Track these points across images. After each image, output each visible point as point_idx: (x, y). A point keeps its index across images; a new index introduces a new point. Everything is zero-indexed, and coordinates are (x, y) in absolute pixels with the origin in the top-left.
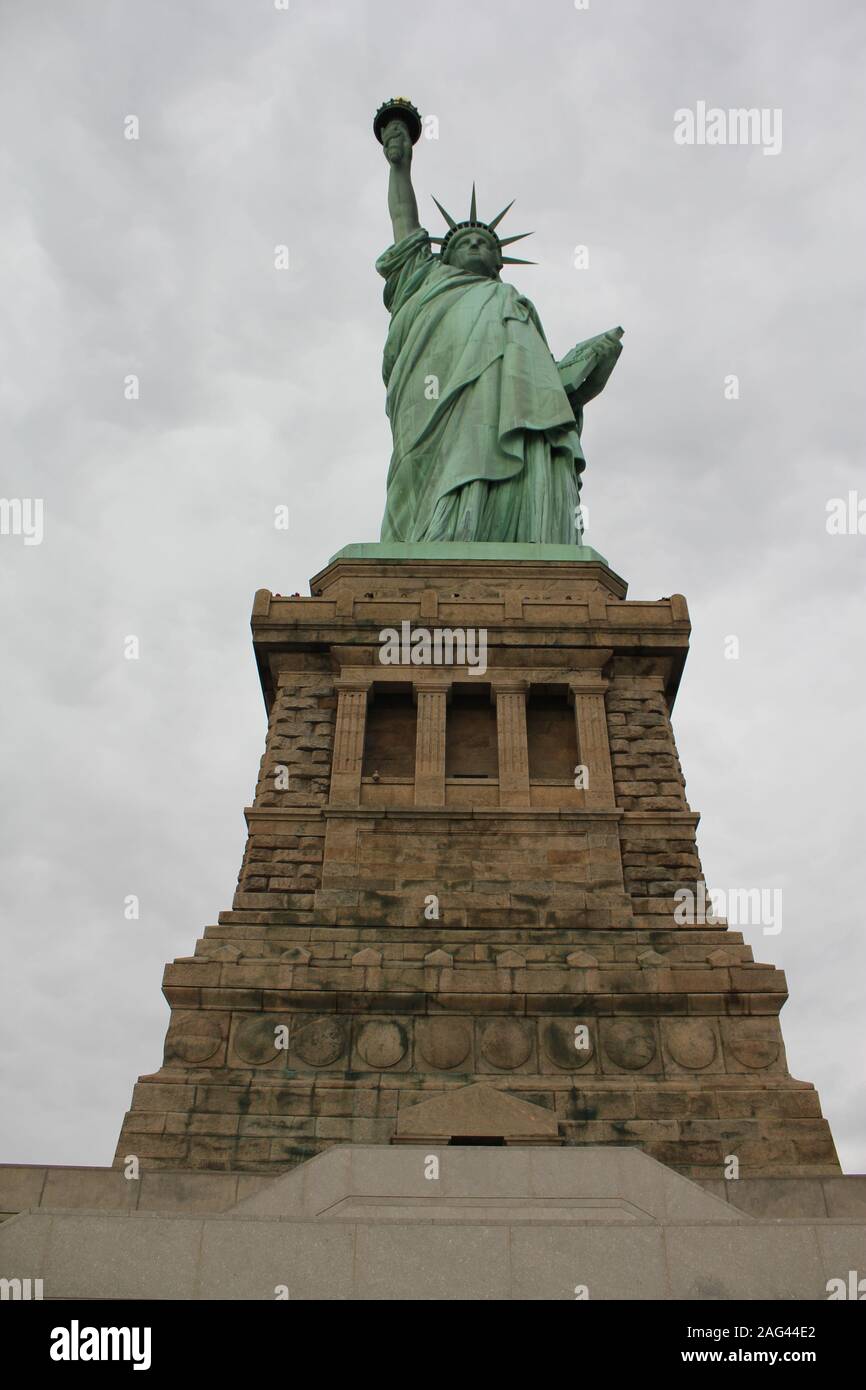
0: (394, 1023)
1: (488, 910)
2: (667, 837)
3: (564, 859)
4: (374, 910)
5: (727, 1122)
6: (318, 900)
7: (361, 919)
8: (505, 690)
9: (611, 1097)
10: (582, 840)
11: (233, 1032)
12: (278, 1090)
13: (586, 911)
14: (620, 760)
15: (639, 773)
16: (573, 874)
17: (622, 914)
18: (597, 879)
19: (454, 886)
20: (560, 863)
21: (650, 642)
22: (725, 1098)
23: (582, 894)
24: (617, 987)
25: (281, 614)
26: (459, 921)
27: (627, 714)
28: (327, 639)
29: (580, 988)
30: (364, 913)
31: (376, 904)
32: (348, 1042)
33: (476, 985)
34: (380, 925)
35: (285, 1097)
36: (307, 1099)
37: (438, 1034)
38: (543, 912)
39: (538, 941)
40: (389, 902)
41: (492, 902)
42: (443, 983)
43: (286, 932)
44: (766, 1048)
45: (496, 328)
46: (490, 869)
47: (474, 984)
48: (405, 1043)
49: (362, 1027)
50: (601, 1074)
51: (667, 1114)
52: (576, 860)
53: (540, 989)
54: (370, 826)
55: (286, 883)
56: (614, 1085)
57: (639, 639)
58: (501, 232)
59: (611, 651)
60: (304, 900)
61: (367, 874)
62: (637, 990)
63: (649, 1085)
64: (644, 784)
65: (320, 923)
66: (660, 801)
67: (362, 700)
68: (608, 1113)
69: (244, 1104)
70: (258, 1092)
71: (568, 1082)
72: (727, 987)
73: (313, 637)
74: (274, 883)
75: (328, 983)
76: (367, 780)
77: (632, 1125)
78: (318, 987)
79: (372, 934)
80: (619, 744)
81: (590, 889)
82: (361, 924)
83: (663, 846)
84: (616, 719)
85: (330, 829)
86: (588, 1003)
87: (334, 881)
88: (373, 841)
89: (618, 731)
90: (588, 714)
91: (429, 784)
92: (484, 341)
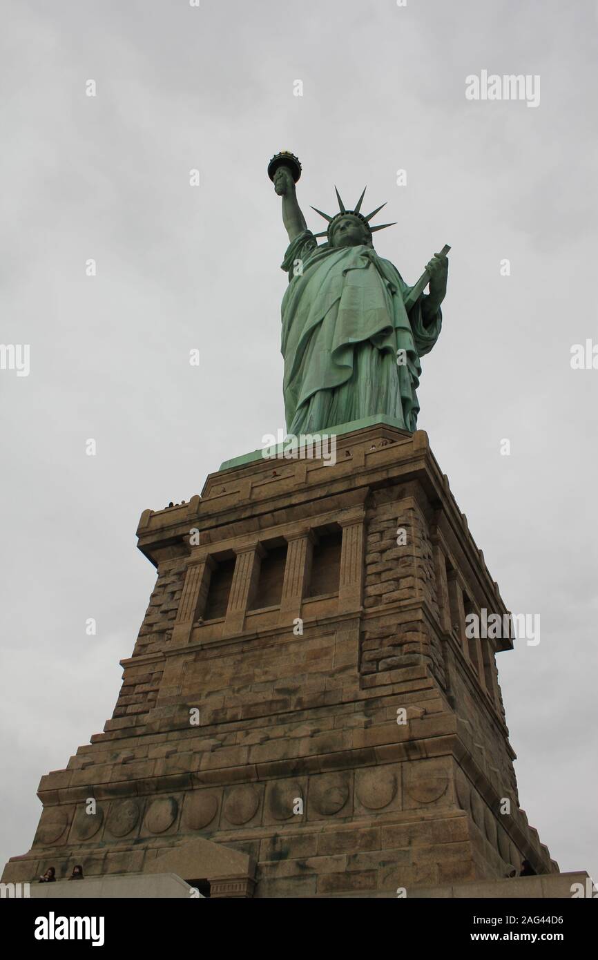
0: (170, 798)
1: (257, 704)
2: (399, 622)
3: (318, 655)
4: (183, 717)
5: (386, 852)
6: (150, 717)
7: (173, 725)
8: (294, 537)
9: (301, 839)
10: (333, 637)
11: (75, 818)
12: (86, 857)
13: (325, 692)
14: (370, 569)
15: (384, 576)
16: (324, 665)
17: (351, 690)
18: (338, 666)
19: (239, 690)
20: (315, 658)
21: (395, 473)
22: (389, 831)
23: (325, 679)
24: (322, 749)
25: (156, 523)
26: (236, 715)
27: (381, 532)
28: (180, 533)
29: (295, 754)
31: (185, 713)
32: (140, 817)
33: (224, 762)
35: (89, 862)
36: (101, 862)
37: (195, 803)
41: (260, 698)
42: (202, 765)
43: (124, 743)
44: (435, 784)
45: (339, 279)
46: (266, 673)
47: (223, 761)
48: (175, 812)
49: (151, 803)
51: (340, 850)
52: (326, 654)
53: (267, 759)
54: (192, 657)
55: (137, 708)
57: (387, 473)
58: (364, 212)
59: (367, 488)
60: (145, 718)
61: (186, 692)
62: (336, 749)
64: (386, 584)
65: (147, 733)
66: (396, 595)
67: (201, 569)
68: (296, 854)
69: (64, 870)
72: (406, 737)
73: (172, 534)
74: (130, 709)
75: (132, 774)
76: (197, 625)
77: (312, 861)
78: (125, 778)
79: (175, 735)
80: (371, 558)
81: (332, 675)
82: (171, 729)
83: (394, 630)
85: (168, 664)
86: (301, 765)
87: (165, 701)
88: (193, 668)
89: (373, 547)
90: (350, 539)
91: (234, 619)
92: (328, 291)
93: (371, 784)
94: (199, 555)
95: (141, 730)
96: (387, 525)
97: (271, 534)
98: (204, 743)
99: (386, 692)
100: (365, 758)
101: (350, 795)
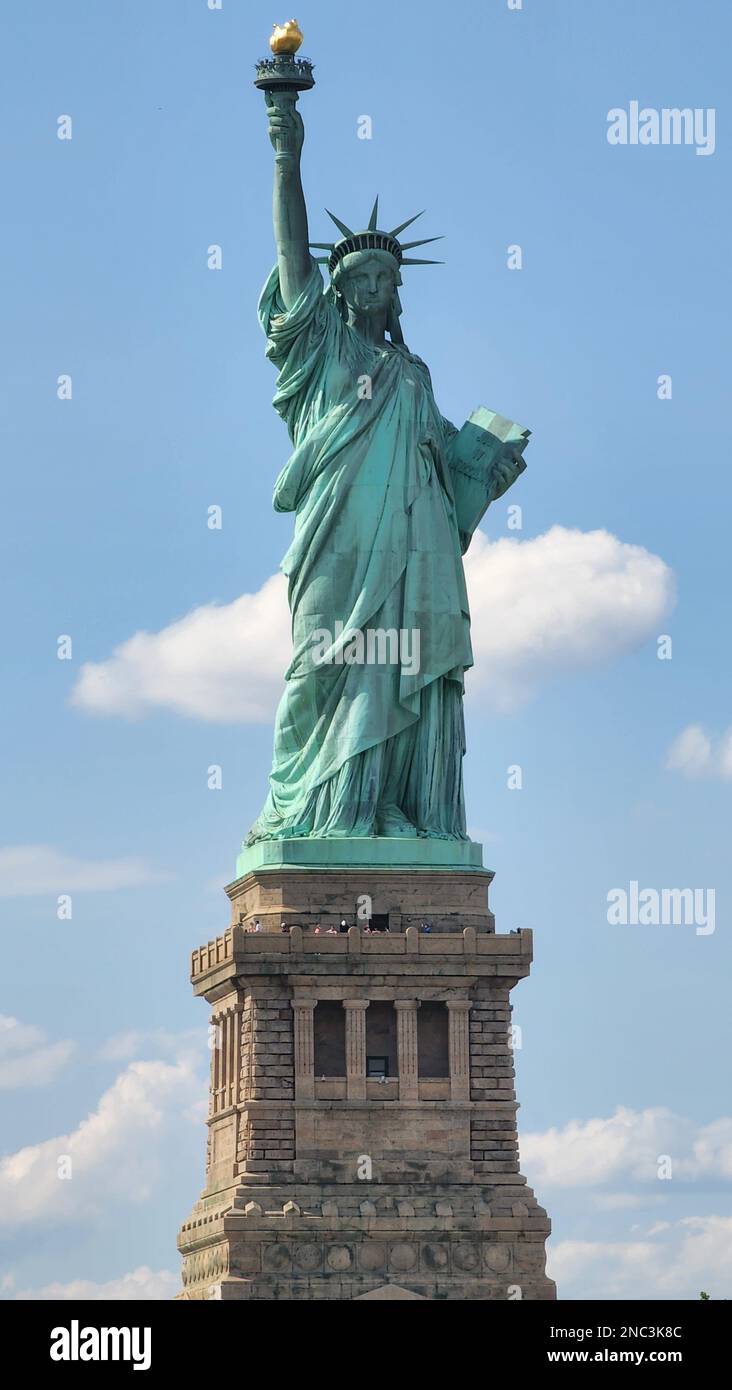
0: (346, 1246)
1: (392, 1172)
2: (499, 1119)
4: (328, 1173)
7: (321, 1179)
8: (403, 1008)
9: (454, 1287)
10: (450, 1123)
11: (263, 1253)
12: (292, 1286)
13: (448, 1173)
14: (476, 1061)
15: (487, 1072)
16: (443, 1147)
17: (467, 1174)
18: (454, 1151)
20: (434, 1138)
23: (446, 1162)
24: (462, 1228)
25: (250, 945)
26: (376, 1179)
29: (442, 1228)
30: (323, 1175)
31: (330, 1169)
32: (323, 1257)
33: (389, 1227)
34: (333, 1182)
35: (296, 1289)
37: (368, 1252)
38: (423, 1173)
39: (420, 1194)
40: (337, 1168)
41: (394, 1167)
42: (371, 1226)
44: (535, 1260)
46: (393, 1143)
47: (387, 1226)
48: (352, 1258)
49: (329, 1250)
50: (450, 1274)
52: (444, 1137)
53: (419, 1228)
54: (322, 1115)
55: (276, 1154)
56: (457, 1281)
60: (286, 1165)
61: (321, 1147)
62: (472, 1228)
63: (474, 1281)
64: (488, 1080)
65: (299, 1181)
66: (497, 1093)
67: (309, 1016)
68: (453, 1296)
70: (283, 1287)
71: (432, 1278)
72: (520, 1228)
73: (276, 969)
74: (269, 1154)
76: (318, 1079)
79: (329, 1190)
80: (476, 1049)
81: (451, 1158)
82: (323, 1183)
83: (495, 1126)
84: (477, 1027)
85: (298, 1116)
86: (446, 1236)
87: (305, 1154)
88: (323, 1125)
89: (477, 1038)
90: (457, 1026)
91: (356, 1083)
92: (389, 550)
93: (495, 1255)
94: (305, 1001)
95: (290, 1178)
96: (485, 1016)
97: (380, 995)
98: (367, 1208)
99: (493, 1180)
100: (490, 1237)
101: (480, 1259)
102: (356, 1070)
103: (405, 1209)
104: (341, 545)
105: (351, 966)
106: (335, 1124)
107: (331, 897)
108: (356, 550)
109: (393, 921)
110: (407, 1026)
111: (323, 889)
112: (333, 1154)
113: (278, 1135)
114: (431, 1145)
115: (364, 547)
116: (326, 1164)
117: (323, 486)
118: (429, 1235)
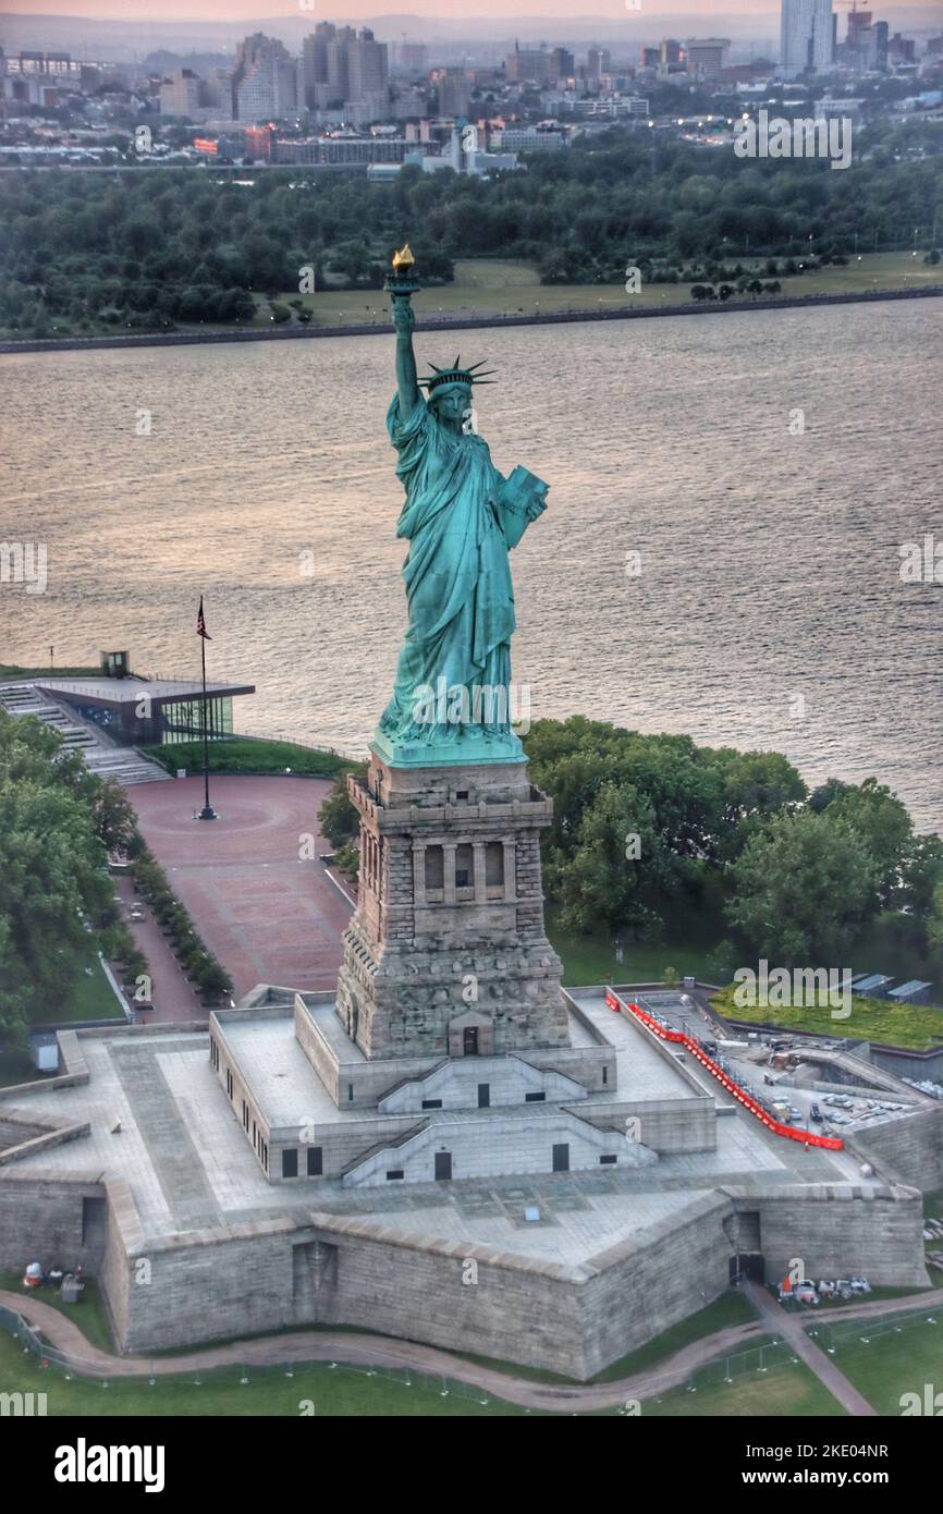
0: (445, 989)
1: (471, 943)
2: (533, 907)
3: (496, 919)
4: (434, 945)
6: (416, 941)
7: (430, 949)
8: (477, 844)
9: (509, 1010)
10: (503, 912)
11: (396, 996)
12: (414, 1015)
14: (519, 874)
15: (526, 880)
16: (499, 925)
17: (514, 940)
18: (507, 927)
20: (496, 922)
21: (536, 824)
24: (512, 974)
26: (462, 947)
27: (524, 852)
29: (501, 975)
30: (431, 947)
31: (435, 943)
32: (432, 995)
34: (436, 950)
35: (416, 1017)
38: (488, 942)
39: (488, 955)
40: (438, 942)
41: (472, 940)
42: (459, 977)
43: (407, 958)
44: (554, 990)
45: (474, 555)
46: (471, 925)
48: (448, 995)
49: (435, 991)
50: (505, 1002)
52: (501, 919)
53: (488, 976)
54: (430, 912)
55: (403, 935)
56: (509, 1006)
60: (409, 941)
61: (430, 930)
62: (518, 975)
63: (519, 1005)
64: (527, 885)
65: (417, 951)
66: (532, 892)
67: (422, 855)
68: (507, 1015)
69: (405, 1019)
70: (408, 1016)
71: (494, 1005)
72: (545, 972)
73: (403, 831)
76: (427, 891)
77: (513, 1018)
78: (422, 982)
79: (434, 955)
80: (520, 867)
81: (505, 931)
82: (430, 951)
83: (531, 911)
84: (520, 854)
85: (416, 913)
86: (503, 980)
87: (419, 935)
88: (431, 917)
89: (520, 860)
90: (509, 855)
91: (450, 892)
92: (467, 572)
93: (532, 988)
94: (420, 845)
95: (411, 949)
96: (526, 847)
97: (462, 840)
98: (457, 967)
99: (529, 943)
100: (529, 978)
101: (523, 992)
102: (450, 885)
103: (479, 966)
104: (438, 569)
105: (447, 827)
106: (437, 916)
107: (433, 781)
108: (447, 572)
109: (471, 795)
110: (479, 857)
111: (429, 777)
112: (436, 933)
113: (404, 924)
114: (494, 925)
115: (453, 570)
116: (433, 940)
117: (428, 533)
118: (492, 980)
